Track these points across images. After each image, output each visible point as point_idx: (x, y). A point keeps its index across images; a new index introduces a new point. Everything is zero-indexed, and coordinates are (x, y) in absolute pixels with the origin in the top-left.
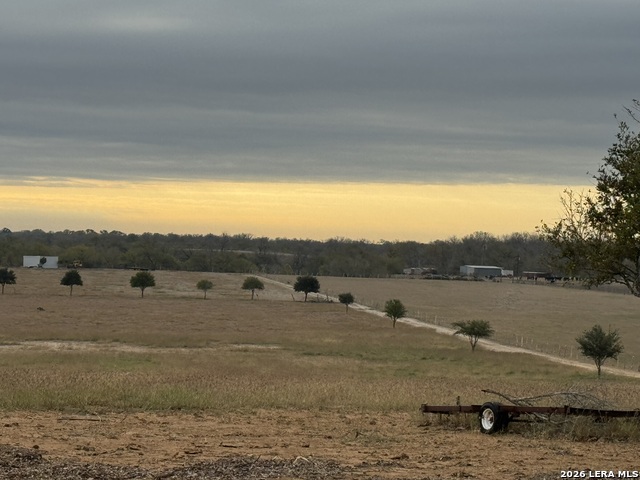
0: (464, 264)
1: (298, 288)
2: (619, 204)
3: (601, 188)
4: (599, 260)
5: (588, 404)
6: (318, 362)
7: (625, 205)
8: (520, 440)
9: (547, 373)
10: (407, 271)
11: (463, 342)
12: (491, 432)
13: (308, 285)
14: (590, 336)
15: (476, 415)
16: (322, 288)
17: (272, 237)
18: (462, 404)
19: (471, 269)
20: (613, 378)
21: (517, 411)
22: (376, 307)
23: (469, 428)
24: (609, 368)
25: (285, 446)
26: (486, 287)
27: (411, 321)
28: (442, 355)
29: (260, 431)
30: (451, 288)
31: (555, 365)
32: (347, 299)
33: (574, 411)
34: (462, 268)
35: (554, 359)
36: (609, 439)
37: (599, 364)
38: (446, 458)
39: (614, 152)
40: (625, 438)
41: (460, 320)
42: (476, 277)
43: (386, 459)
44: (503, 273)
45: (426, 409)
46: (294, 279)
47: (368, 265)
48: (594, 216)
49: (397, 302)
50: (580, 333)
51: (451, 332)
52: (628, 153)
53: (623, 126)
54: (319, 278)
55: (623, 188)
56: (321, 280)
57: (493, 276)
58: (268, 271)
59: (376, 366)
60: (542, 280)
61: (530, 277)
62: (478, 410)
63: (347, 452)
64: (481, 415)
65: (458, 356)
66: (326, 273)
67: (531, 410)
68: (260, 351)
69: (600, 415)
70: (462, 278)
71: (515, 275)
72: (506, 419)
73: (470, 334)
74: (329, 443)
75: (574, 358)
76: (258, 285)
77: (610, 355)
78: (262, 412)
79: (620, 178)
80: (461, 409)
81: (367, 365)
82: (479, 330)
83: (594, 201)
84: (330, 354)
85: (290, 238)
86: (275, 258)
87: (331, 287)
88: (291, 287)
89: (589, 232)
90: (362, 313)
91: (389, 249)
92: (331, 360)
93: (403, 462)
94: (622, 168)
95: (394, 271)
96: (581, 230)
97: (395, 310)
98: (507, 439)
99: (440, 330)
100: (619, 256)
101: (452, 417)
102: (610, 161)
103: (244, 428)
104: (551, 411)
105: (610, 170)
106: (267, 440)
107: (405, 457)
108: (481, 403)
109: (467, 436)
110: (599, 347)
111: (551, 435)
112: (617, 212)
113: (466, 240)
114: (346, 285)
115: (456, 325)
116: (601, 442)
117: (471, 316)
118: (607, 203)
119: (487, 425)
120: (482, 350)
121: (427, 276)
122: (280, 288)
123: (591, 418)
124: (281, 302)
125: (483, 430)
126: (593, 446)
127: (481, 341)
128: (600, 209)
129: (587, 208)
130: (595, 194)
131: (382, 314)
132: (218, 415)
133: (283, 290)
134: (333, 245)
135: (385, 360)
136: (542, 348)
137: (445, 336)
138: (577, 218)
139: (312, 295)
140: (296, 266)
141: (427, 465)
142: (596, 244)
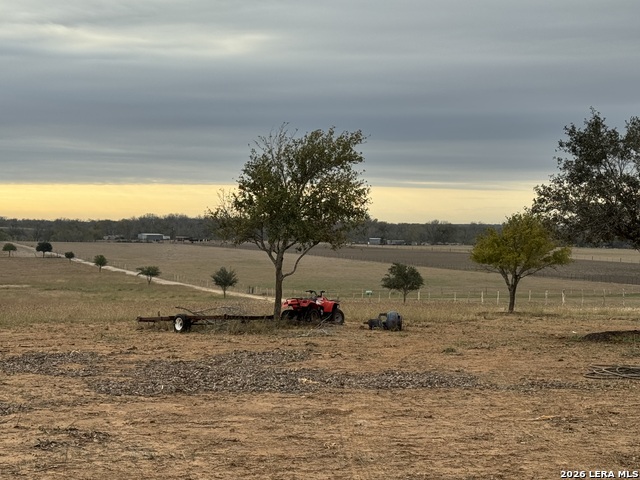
0: (140, 233)
1: (38, 249)
2: (251, 197)
3: (240, 187)
4: (241, 229)
5: (237, 313)
6: (55, 294)
7: (254, 197)
8: (200, 336)
9: (194, 296)
10: (106, 238)
11: (143, 279)
12: (182, 331)
13: (45, 247)
14: (219, 274)
15: (171, 322)
16: (54, 249)
17: (20, 218)
18: (161, 315)
19: (144, 235)
20: (233, 298)
21: (196, 319)
22: (89, 260)
23: (167, 330)
24: (230, 292)
25: (60, 345)
26: (154, 247)
27: (110, 268)
28: (131, 288)
29: (40, 337)
30: (133, 247)
31: (198, 291)
32: (70, 255)
33: (230, 318)
34: (139, 236)
35: (197, 288)
36: (251, 333)
37: (225, 290)
38: (160, 348)
39: (248, 166)
40: (259, 332)
41: (140, 266)
42: (148, 240)
43: (125, 350)
44: (164, 237)
45: (141, 320)
46: (36, 244)
47: (81, 234)
48: (238, 204)
49: (102, 256)
50: (213, 273)
51: (136, 274)
52: (256, 167)
53: (253, 151)
54: (52, 243)
55: (253, 187)
56: (52, 244)
57: (158, 240)
58: (18, 240)
59: (91, 295)
60: (187, 241)
61: (179, 240)
62: (173, 319)
63: (99, 347)
64: (175, 322)
65: (141, 288)
66: (55, 240)
67: (204, 318)
68: (16, 288)
69: (244, 319)
70: (139, 241)
71: (171, 238)
72: (189, 323)
73: (147, 274)
74: (86, 342)
75: (209, 287)
76: (13, 248)
77: (231, 284)
78: (36, 325)
79: (252, 181)
80: (162, 319)
81: (85, 295)
82: (152, 272)
83: (237, 195)
84: (62, 289)
85: (31, 219)
86: (22, 231)
87: (59, 248)
88: (34, 249)
89: (234, 213)
90: (80, 264)
91: (94, 224)
92: (62, 293)
93: (135, 351)
94: (253, 175)
95: (98, 238)
96: (229, 212)
97: (101, 261)
98: (192, 335)
99: (128, 272)
100: (252, 227)
101: (156, 324)
102: (245, 171)
103: (30, 336)
104: (216, 318)
105: (246, 177)
106: (47, 342)
107: (134, 348)
108: (175, 315)
109: (167, 334)
110: (224, 280)
111: (216, 333)
112: (250, 201)
113: (141, 219)
114: (69, 247)
115: (138, 269)
116: (246, 334)
117: (148, 264)
118: (244, 196)
119: (178, 327)
120: (154, 284)
121: (118, 240)
122: (27, 250)
123: (239, 321)
124: (28, 258)
125: (177, 331)
126: (241, 337)
127: (154, 279)
128: (240, 200)
129: (233, 199)
130: (237, 191)
131: (92, 264)
132: (9, 328)
133: (29, 251)
134: (58, 222)
135: (96, 292)
136: (190, 282)
137: (132, 276)
138: (227, 205)
139: (47, 253)
140: (36, 236)
141: (149, 352)
142: (238, 220)
